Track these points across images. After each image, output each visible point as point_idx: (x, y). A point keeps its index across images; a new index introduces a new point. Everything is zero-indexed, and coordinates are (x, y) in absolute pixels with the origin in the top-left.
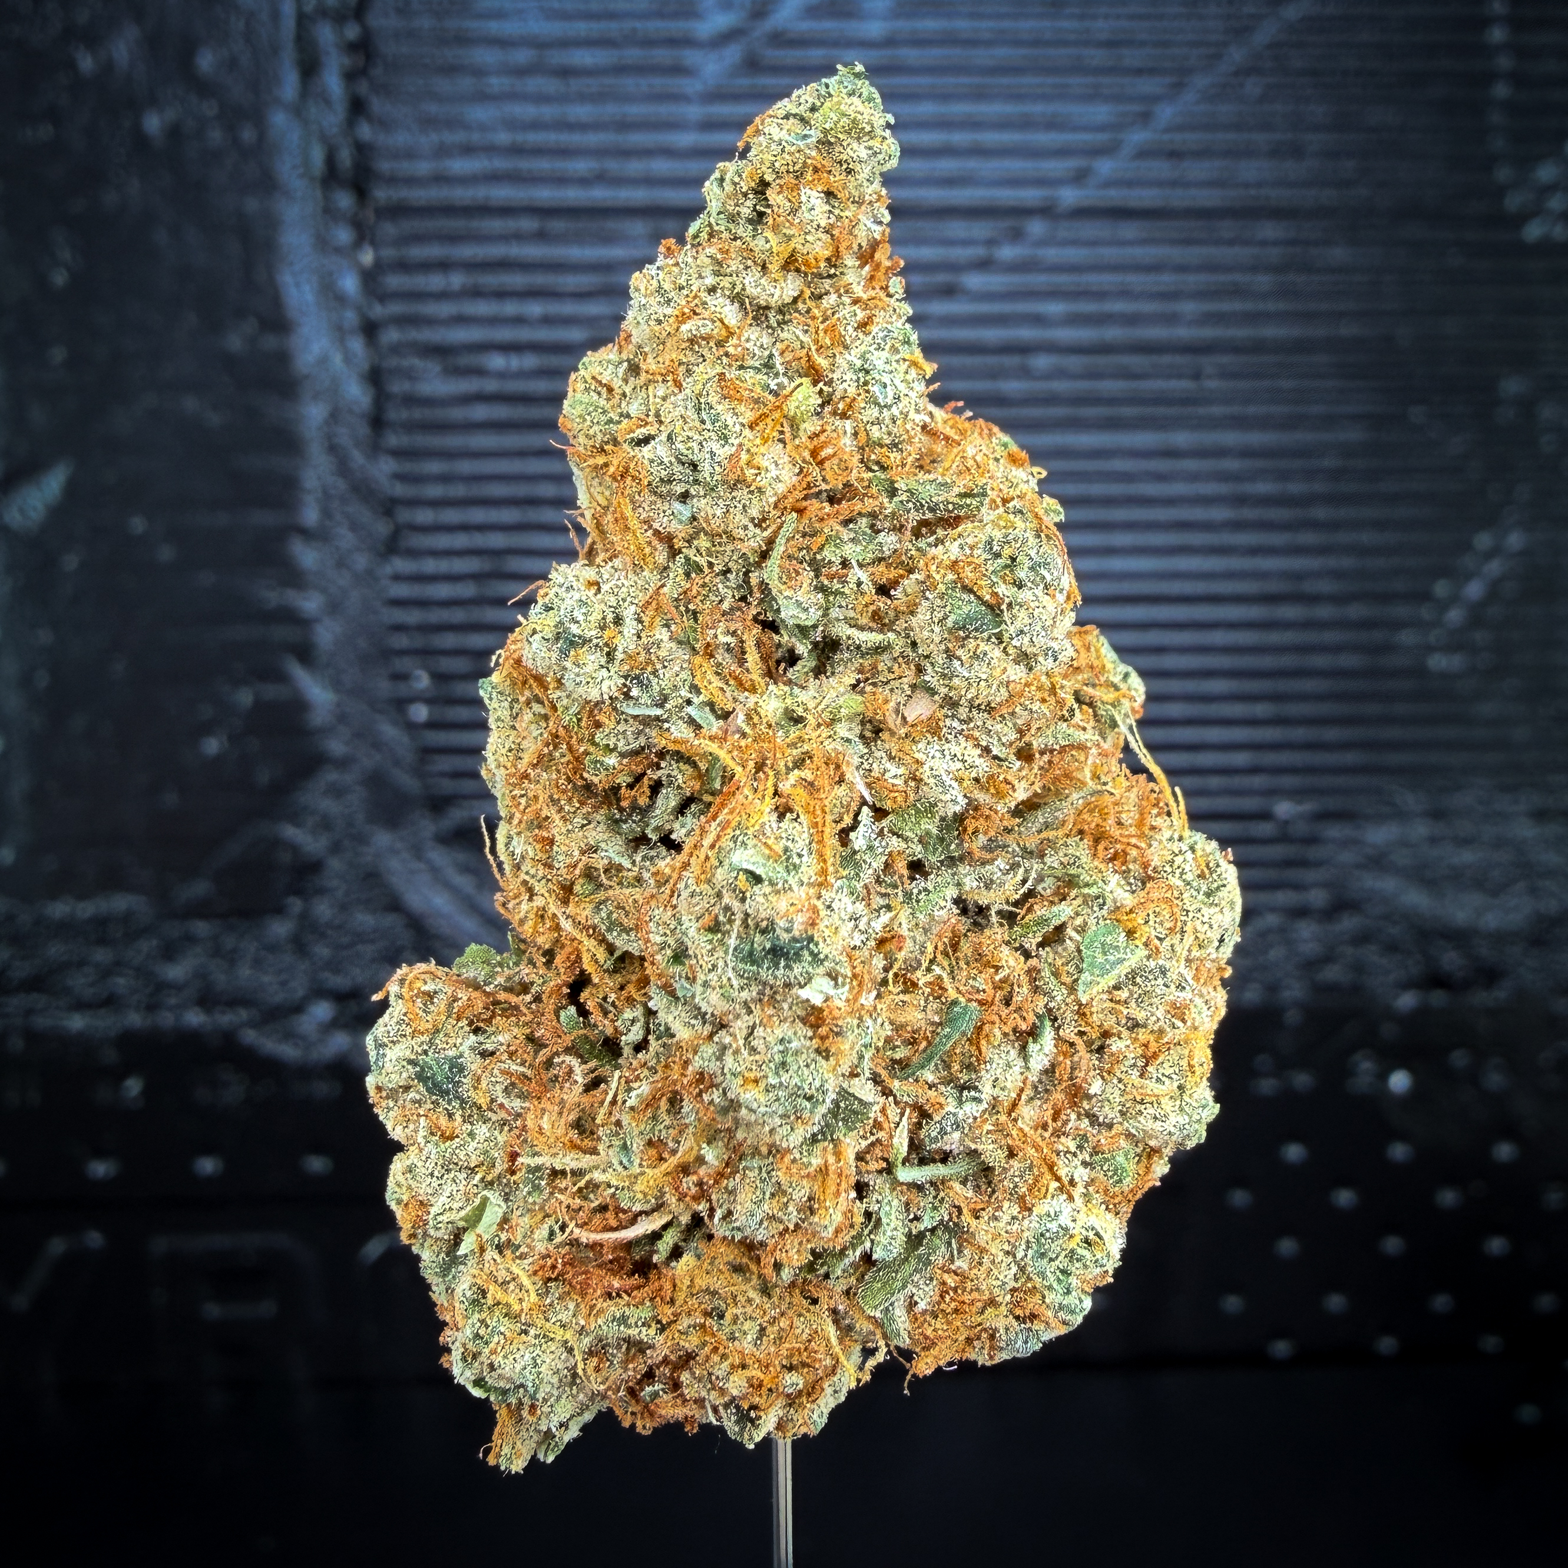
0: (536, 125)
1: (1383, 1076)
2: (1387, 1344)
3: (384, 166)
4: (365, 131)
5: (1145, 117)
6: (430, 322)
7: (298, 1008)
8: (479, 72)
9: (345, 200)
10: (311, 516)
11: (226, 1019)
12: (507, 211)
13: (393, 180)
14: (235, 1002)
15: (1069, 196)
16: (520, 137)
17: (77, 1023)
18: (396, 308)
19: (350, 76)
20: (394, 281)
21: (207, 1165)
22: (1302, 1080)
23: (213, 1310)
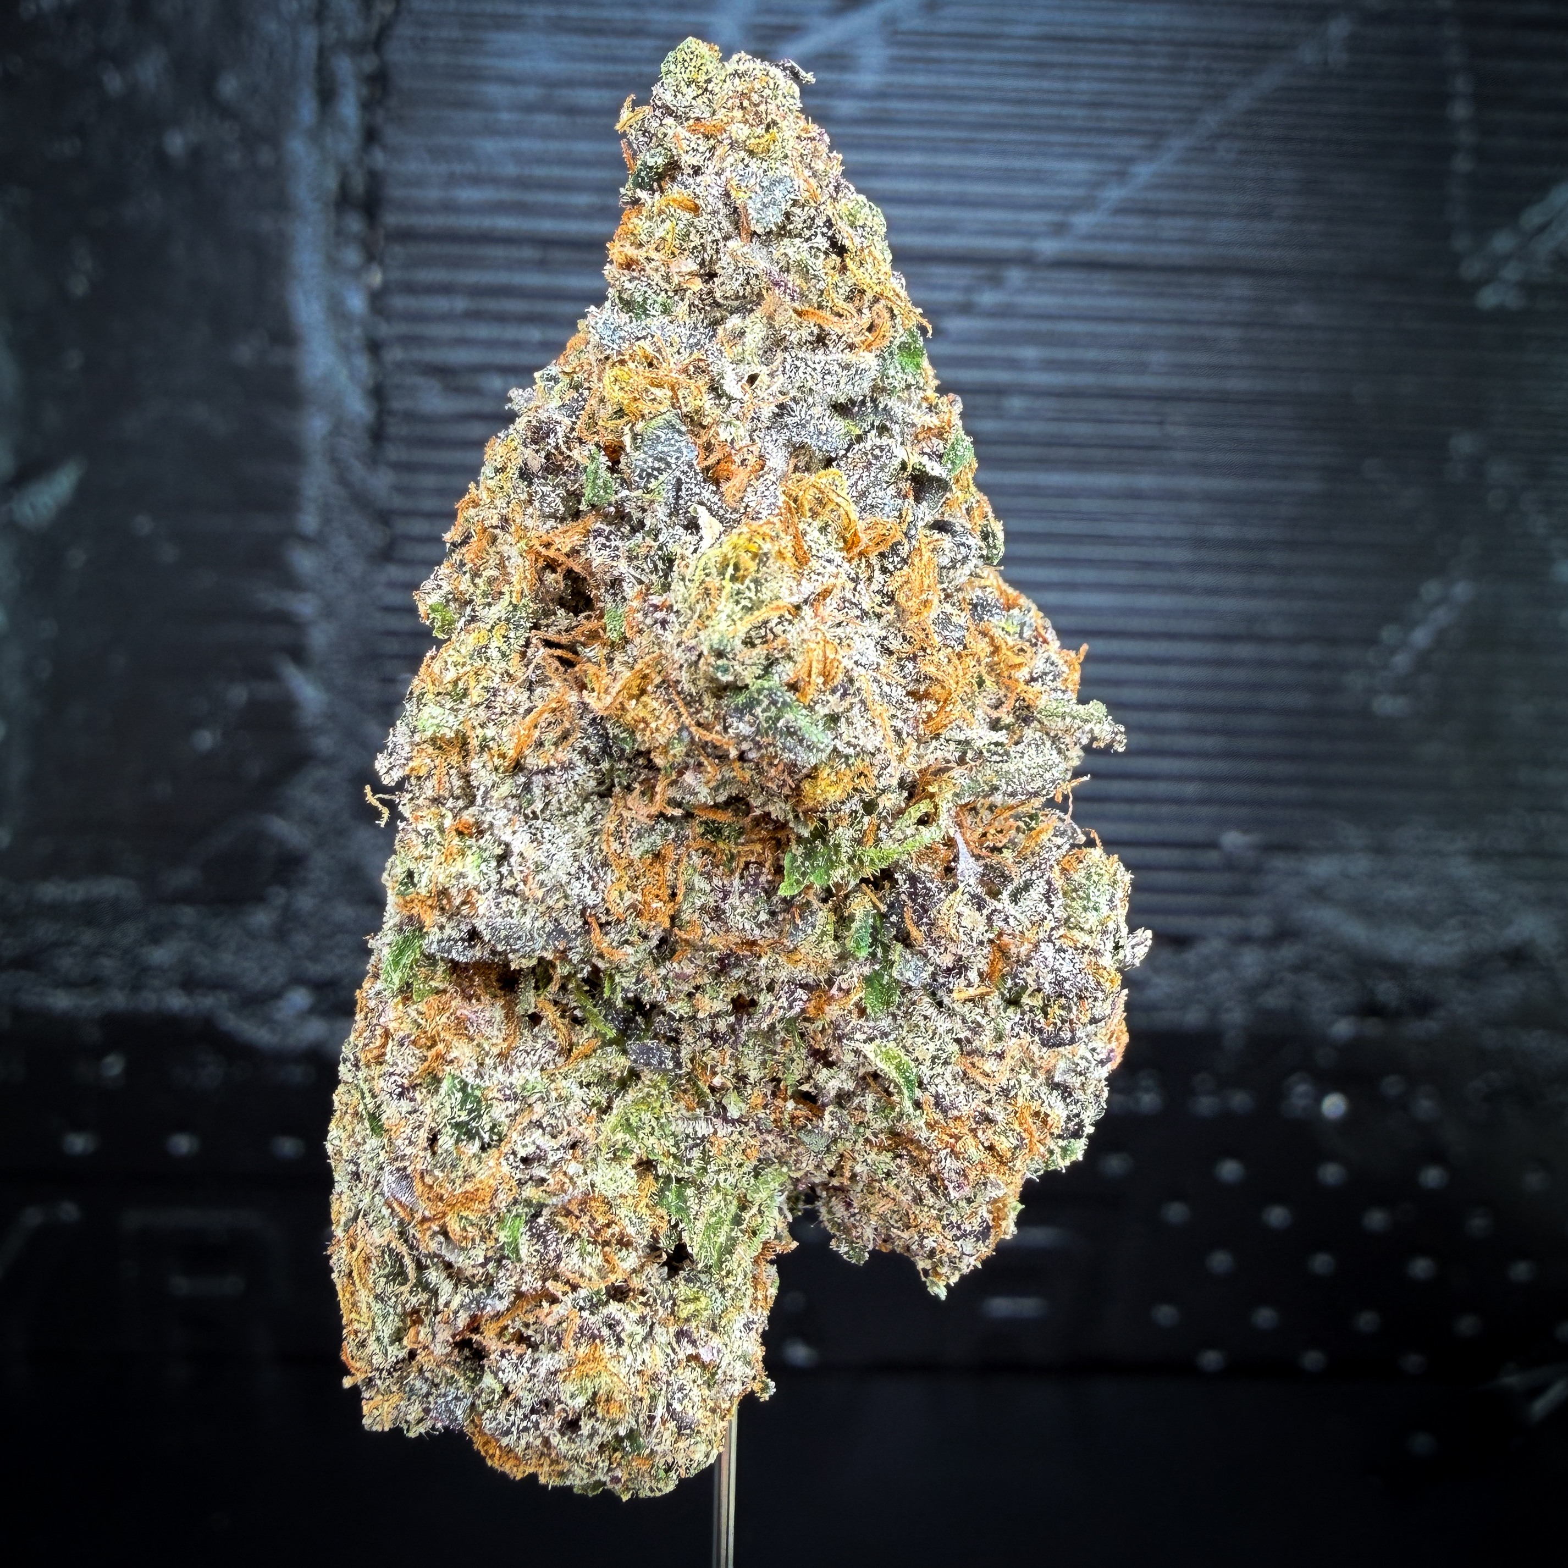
0: (540, 160)
1: (1319, 1100)
2: (1312, 1359)
3: (395, 192)
4: (379, 158)
5: (1121, 176)
6: (435, 343)
7: (276, 995)
8: (490, 107)
9: (355, 224)
10: (309, 521)
11: (207, 1002)
12: (509, 239)
13: (403, 206)
14: (216, 985)
15: (1048, 247)
16: (527, 171)
17: (62, 1001)
18: (401, 328)
19: (367, 106)
20: (399, 302)
21: (183, 1144)
22: (1240, 1100)
23: (181, 1285)
